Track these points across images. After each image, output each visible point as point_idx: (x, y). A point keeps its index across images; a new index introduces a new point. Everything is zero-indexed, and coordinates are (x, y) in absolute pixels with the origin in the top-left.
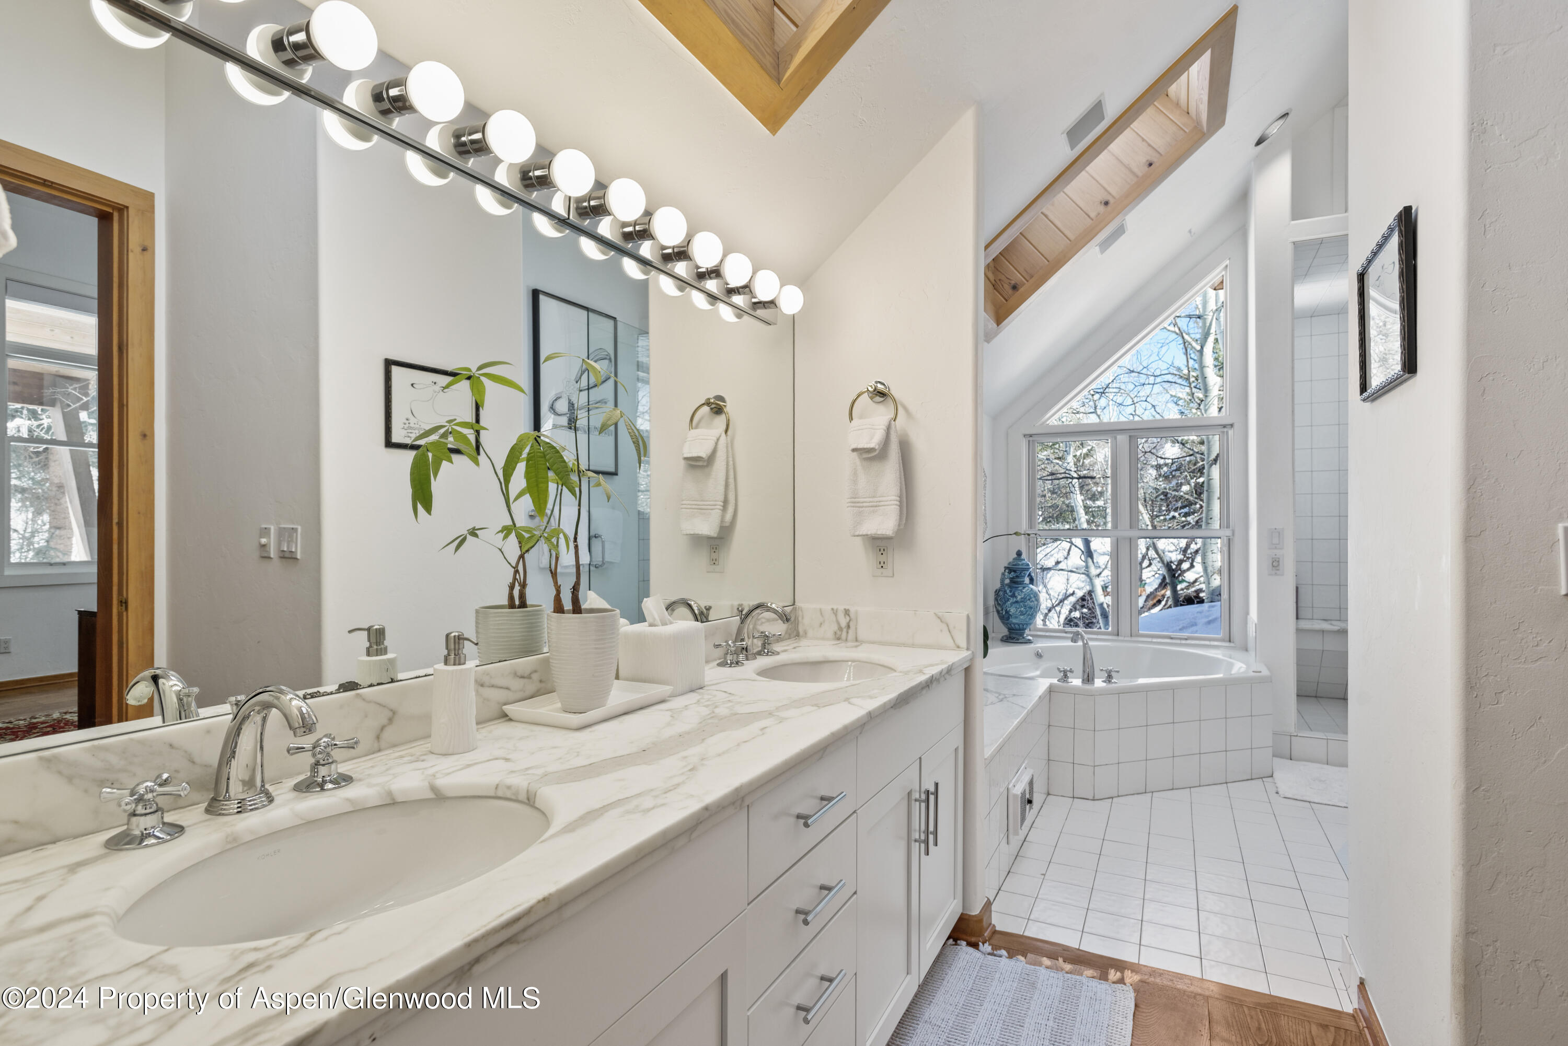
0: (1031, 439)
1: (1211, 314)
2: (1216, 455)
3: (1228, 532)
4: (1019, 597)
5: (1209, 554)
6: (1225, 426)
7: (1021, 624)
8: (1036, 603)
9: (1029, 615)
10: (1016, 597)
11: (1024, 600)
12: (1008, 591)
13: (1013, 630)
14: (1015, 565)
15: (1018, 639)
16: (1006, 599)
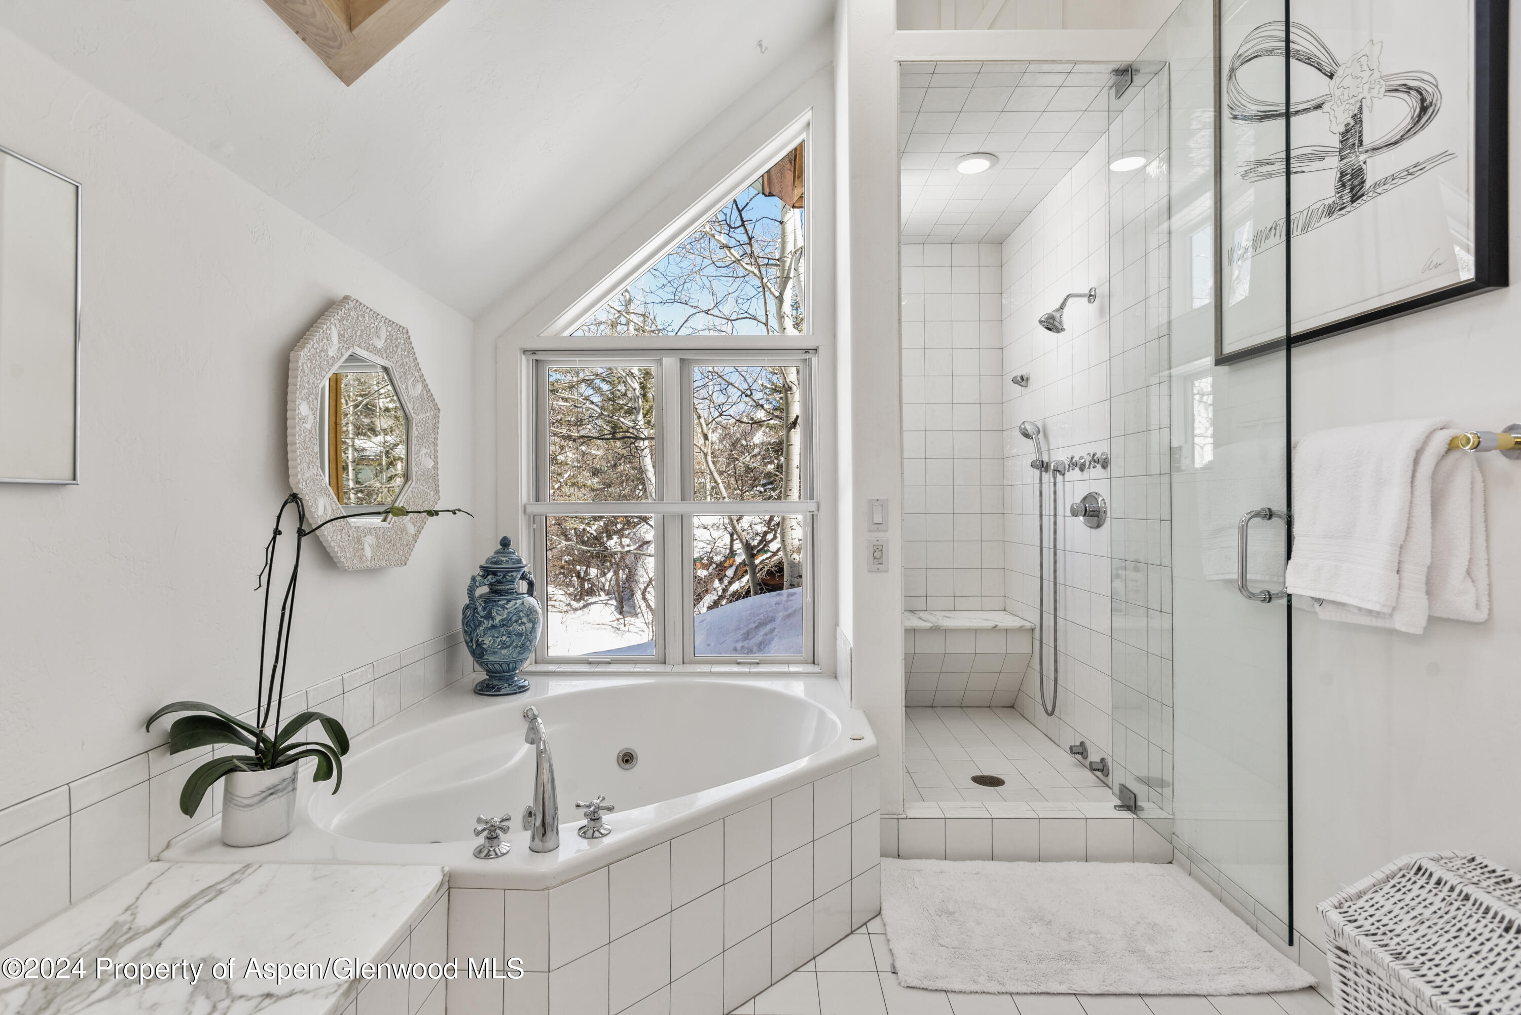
0: (534, 357)
1: (790, 256)
2: (795, 417)
3: (812, 506)
4: (498, 619)
5: (788, 530)
6: (807, 351)
7: (504, 662)
8: (529, 625)
9: (517, 646)
10: (493, 618)
11: (505, 623)
12: (480, 609)
13: (493, 673)
14: (496, 563)
15: (499, 689)
16: (477, 623)
